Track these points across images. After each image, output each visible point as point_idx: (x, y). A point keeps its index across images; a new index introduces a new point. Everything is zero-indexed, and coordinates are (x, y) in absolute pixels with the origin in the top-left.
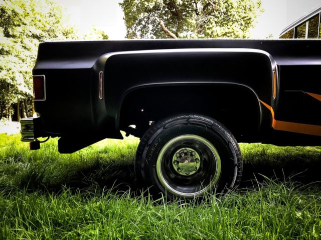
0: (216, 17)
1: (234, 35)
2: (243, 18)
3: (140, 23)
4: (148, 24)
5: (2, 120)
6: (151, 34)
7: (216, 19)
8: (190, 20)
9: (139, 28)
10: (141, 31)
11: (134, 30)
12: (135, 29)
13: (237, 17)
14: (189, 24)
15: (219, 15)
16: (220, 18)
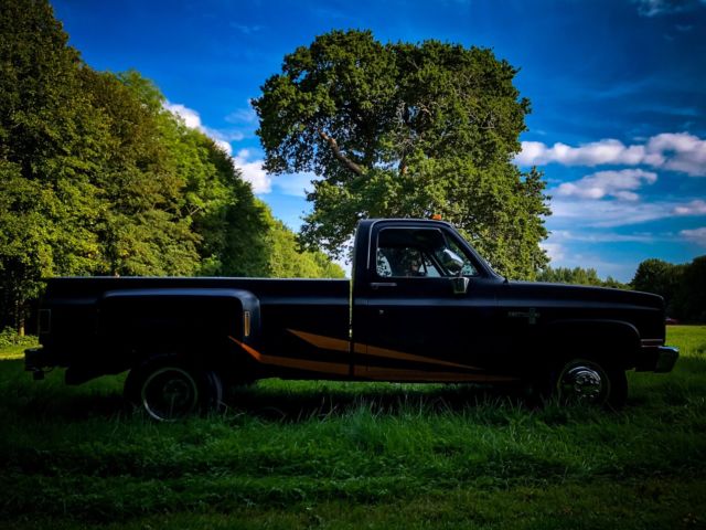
0: (430, 140)
1: (459, 175)
2: (480, 142)
3: (294, 141)
4: (311, 142)
5: (4, 332)
6: (315, 162)
7: (427, 144)
8: (383, 141)
9: (292, 150)
10: (297, 155)
11: (280, 154)
12: (285, 152)
13: (468, 140)
14: (383, 148)
15: (434, 137)
16: (437, 143)
